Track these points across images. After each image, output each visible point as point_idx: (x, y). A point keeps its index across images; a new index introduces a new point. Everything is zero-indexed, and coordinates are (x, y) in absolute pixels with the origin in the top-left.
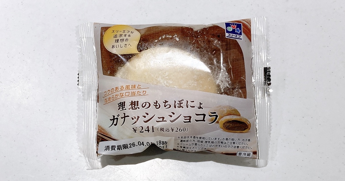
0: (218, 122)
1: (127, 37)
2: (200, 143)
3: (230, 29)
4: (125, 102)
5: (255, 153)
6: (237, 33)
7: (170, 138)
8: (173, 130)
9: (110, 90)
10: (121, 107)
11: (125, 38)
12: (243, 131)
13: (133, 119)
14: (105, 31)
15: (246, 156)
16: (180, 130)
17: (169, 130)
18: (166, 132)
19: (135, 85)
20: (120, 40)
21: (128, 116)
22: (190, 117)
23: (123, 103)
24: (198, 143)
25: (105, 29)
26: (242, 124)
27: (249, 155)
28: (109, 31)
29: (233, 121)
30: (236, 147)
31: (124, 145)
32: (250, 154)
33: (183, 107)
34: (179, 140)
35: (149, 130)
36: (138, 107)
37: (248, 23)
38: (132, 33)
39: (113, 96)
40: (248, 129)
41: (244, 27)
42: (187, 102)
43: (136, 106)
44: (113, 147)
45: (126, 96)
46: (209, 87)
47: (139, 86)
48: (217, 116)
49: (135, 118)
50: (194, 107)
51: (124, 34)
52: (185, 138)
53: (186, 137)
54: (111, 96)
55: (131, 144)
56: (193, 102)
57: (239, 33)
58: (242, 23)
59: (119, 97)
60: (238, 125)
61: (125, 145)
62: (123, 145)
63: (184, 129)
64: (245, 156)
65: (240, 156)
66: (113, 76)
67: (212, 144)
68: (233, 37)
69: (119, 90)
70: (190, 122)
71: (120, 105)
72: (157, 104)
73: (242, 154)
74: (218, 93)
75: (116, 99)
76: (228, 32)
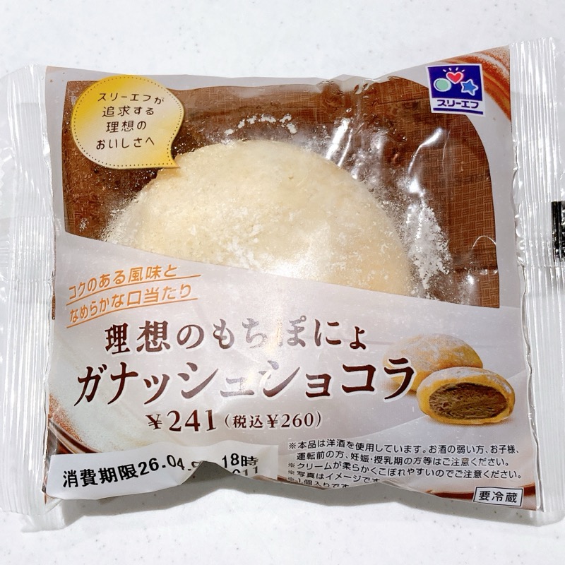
0: (413, 392)
1: (143, 116)
2: (360, 464)
3: (444, 84)
4: (125, 326)
5: (530, 491)
6: (467, 96)
7: (264, 446)
8: (272, 423)
9: (84, 284)
10: (115, 341)
11: (137, 119)
12: (493, 420)
13: (149, 384)
14: (78, 95)
15: (503, 502)
16: (297, 422)
17: (261, 423)
18: (253, 430)
19: (157, 267)
20: (121, 124)
21: (134, 374)
22: (327, 378)
23: (122, 329)
24: (352, 462)
25: (77, 88)
26: (487, 394)
27: (511, 497)
28: (90, 95)
29: (460, 385)
30: (473, 475)
31: (123, 467)
32: (515, 495)
33: (303, 344)
34: (294, 452)
35: (199, 425)
36: (164, 343)
37: (500, 60)
38: (158, 101)
39: (93, 305)
40: (507, 410)
41: (487, 75)
42: (318, 324)
43: (159, 341)
44: (88, 476)
45: (130, 306)
46: (384, 275)
47: (170, 269)
48: (409, 372)
49: (156, 381)
50: (338, 342)
51: (133, 105)
52: (312, 445)
53: (316, 443)
54: (87, 303)
55: (145, 463)
56: (336, 324)
57: (473, 94)
58: (481, 63)
59: (109, 308)
60: (476, 399)
61: (126, 466)
62: (119, 468)
63: (309, 417)
64: (499, 502)
65: (485, 501)
66: (97, 238)
67: (398, 467)
68: (456, 107)
69: (112, 284)
70: (325, 393)
71: (112, 333)
72: (226, 333)
73: (492, 495)
74: (413, 292)
75: (102, 313)
76: (437, 94)
